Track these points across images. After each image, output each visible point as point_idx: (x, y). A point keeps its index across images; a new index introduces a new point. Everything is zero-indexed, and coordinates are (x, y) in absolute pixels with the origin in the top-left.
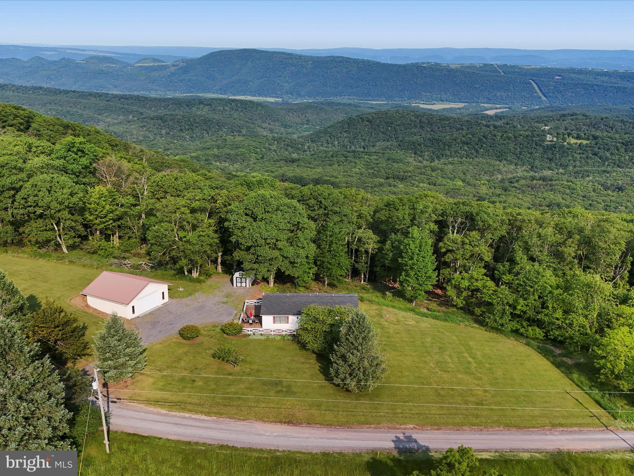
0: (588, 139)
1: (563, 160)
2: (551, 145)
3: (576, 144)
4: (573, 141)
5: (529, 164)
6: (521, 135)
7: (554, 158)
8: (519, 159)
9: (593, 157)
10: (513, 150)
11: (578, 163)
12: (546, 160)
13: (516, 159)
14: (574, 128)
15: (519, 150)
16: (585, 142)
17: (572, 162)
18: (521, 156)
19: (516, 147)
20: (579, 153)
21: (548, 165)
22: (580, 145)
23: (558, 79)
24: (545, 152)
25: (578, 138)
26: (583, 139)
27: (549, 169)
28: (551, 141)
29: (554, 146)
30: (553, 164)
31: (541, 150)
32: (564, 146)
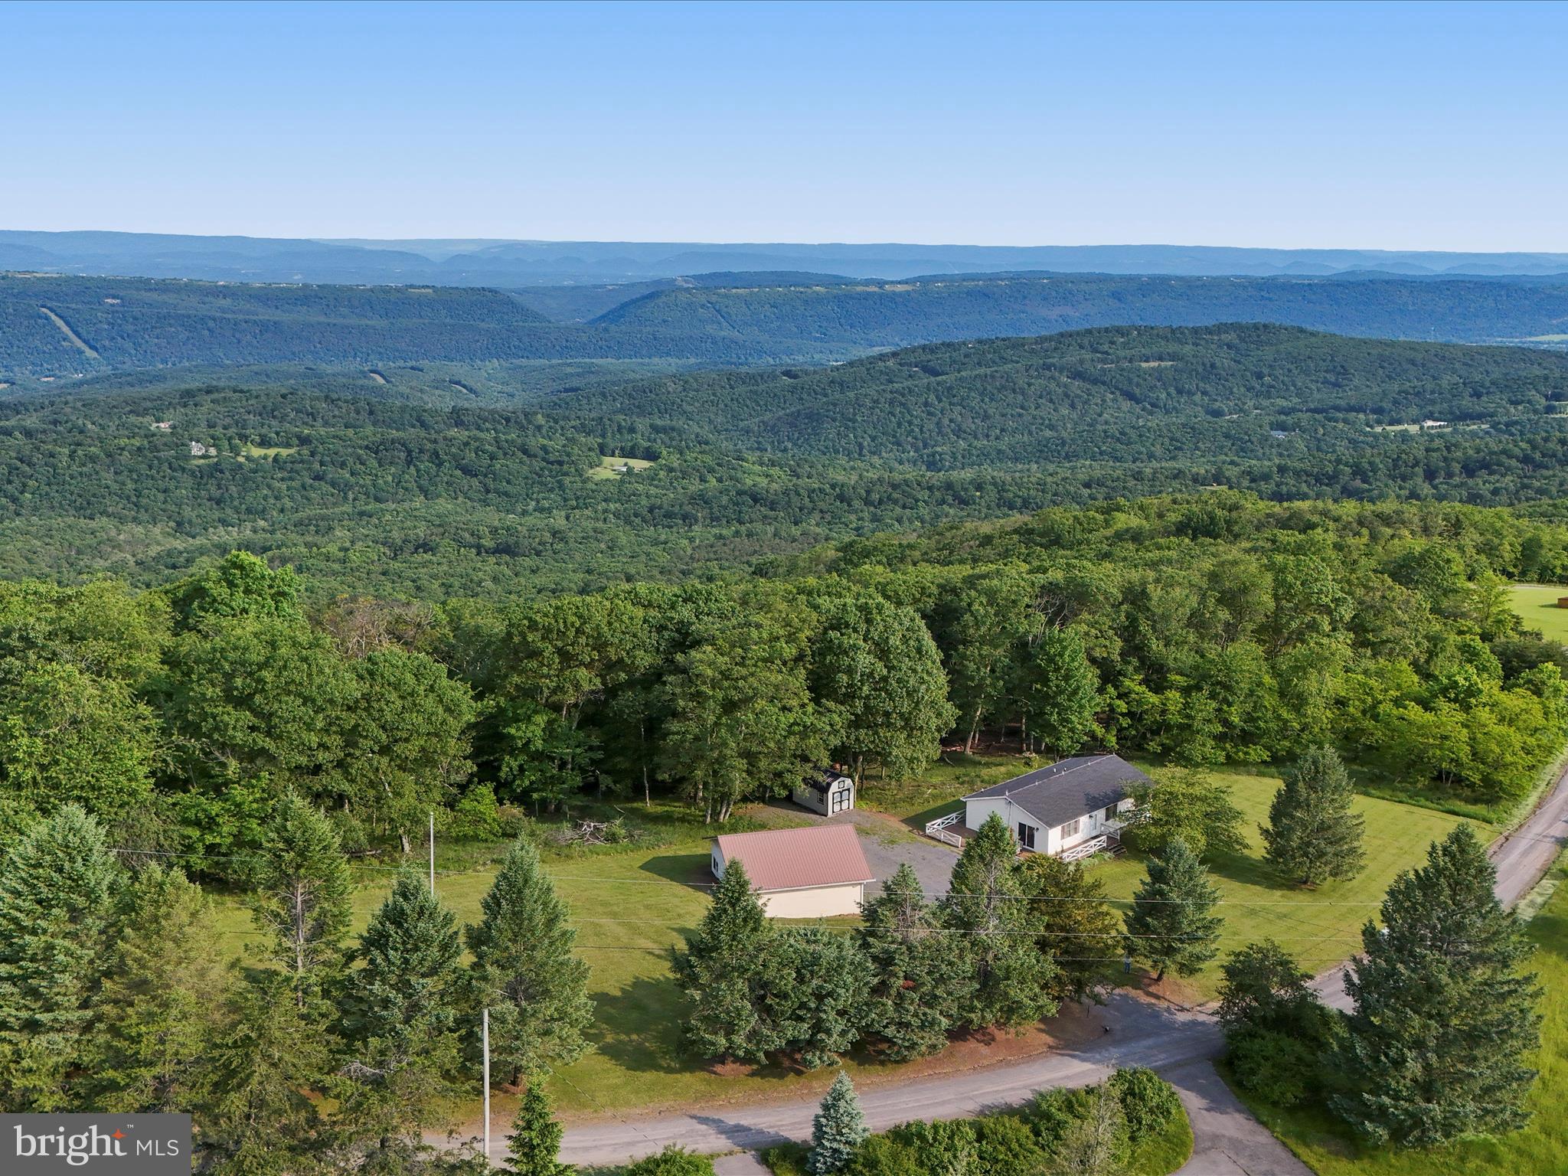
0: (288, 445)
1: (249, 499)
2: (209, 466)
3: (265, 457)
4: (257, 452)
5: (169, 518)
6: (123, 449)
7: (226, 495)
8: (137, 506)
9: (316, 483)
10: (115, 487)
11: (288, 504)
12: (208, 504)
13: (130, 510)
14: (228, 421)
15: (130, 486)
16: (284, 452)
17: (272, 501)
18: (144, 501)
19: (120, 478)
20: (282, 479)
21: (217, 515)
22: (276, 459)
23: (112, 305)
24: (199, 484)
25: (264, 443)
26: (276, 445)
27: (224, 522)
28: (203, 457)
29: (217, 468)
30: (229, 511)
31: (188, 481)
32: (240, 466)
